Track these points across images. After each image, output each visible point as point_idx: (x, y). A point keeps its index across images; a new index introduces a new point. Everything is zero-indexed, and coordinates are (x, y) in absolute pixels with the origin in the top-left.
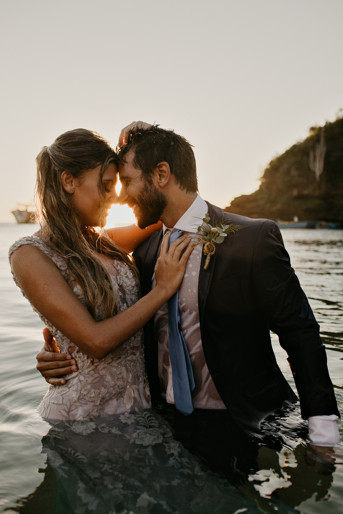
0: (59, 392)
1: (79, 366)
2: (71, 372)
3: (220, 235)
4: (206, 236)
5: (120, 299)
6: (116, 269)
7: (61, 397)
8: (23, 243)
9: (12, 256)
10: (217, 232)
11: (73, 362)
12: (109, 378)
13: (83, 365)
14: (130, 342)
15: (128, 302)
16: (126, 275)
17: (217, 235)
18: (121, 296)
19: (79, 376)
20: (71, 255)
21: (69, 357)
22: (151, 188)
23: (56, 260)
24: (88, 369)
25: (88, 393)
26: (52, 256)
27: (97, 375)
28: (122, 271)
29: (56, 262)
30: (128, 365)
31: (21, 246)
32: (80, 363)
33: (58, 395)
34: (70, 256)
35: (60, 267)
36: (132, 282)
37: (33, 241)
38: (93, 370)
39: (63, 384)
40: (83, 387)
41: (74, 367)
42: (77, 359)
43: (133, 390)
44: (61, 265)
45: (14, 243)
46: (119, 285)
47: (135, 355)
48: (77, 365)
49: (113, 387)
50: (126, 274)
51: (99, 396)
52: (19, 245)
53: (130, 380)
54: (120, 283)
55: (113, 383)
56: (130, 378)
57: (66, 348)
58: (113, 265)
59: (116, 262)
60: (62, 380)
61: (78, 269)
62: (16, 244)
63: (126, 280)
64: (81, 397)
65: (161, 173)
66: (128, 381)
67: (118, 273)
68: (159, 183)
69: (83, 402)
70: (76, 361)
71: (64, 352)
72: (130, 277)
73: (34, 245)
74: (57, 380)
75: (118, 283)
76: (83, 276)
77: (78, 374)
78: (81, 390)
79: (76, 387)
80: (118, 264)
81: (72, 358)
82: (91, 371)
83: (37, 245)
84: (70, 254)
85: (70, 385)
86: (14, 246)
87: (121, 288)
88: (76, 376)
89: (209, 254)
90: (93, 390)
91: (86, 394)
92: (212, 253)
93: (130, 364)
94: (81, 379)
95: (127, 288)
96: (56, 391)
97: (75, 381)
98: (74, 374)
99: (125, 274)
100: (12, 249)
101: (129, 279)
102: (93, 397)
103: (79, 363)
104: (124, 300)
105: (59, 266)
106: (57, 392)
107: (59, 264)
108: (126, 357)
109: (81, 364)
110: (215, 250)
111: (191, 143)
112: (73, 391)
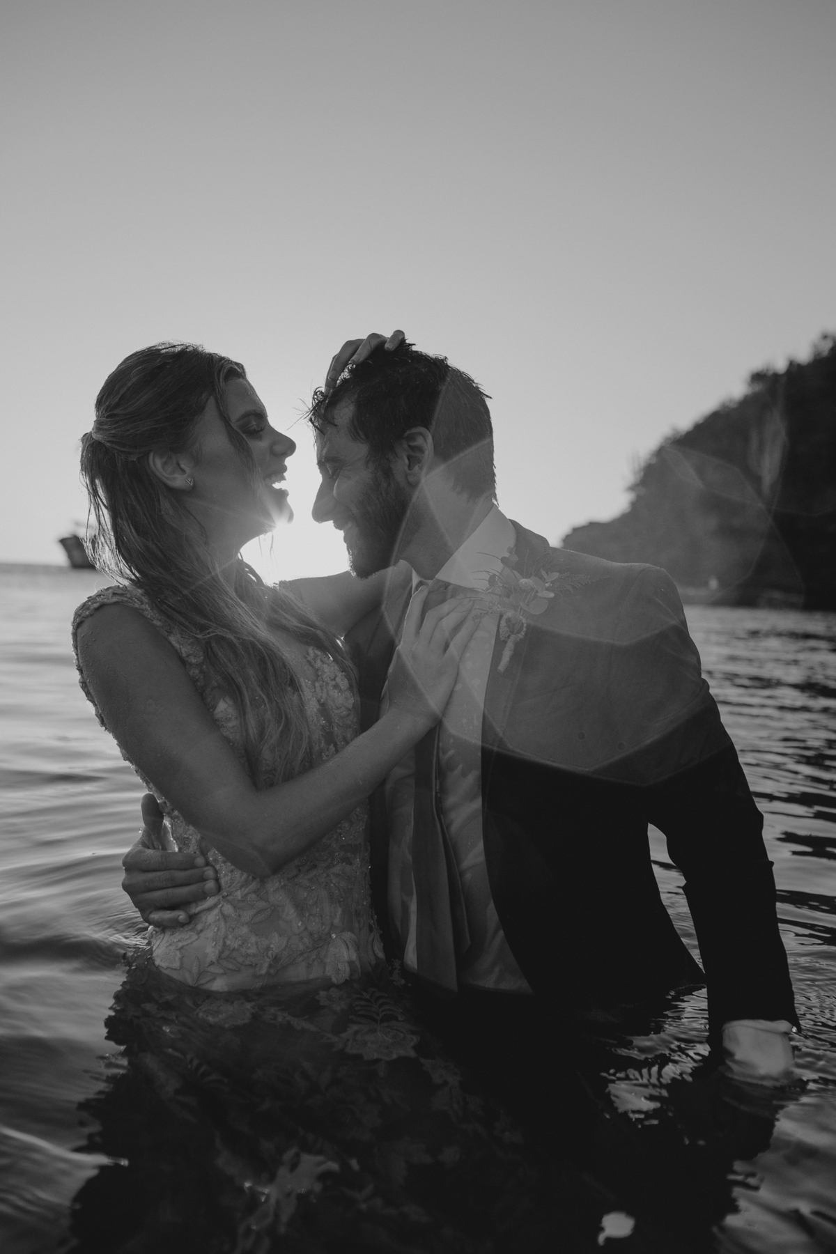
0: (174, 942)
1: (223, 882)
2: (203, 896)
3: (540, 594)
4: (508, 596)
5: (321, 733)
6: (312, 666)
7: (178, 953)
8: (105, 600)
9: (79, 630)
10: (532, 589)
11: (209, 872)
12: (290, 912)
13: (231, 879)
14: (340, 834)
15: (338, 743)
16: (334, 683)
17: (533, 594)
18: (323, 727)
19: (220, 905)
20: (213, 632)
21: (200, 861)
22: (389, 485)
23: (178, 642)
24: (243, 889)
25: (241, 946)
26: (170, 633)
27: (264, 904)
28: (326, 673)
29: (178, 646)
30: (334, 885)
31: (102, 606)
32: (225, 875)
33: (171, 948)
34: (211, 635)
35: (188, 656)
36: (347, 699)
37: (129, 596)
38: (255, 892)
39: (183, 925)
40: (230, 930)
41: (210, 885)
42: (218, 867)
43: (347, 945)
44: (191, 652)
45: (84, 601)
46: (319, 701)
47: (351, 864)
48: (217, 880)
49: (299, 934)
50: (334, 679)
51: (267, 953)
52: (96, 605)
53: (337, 921)
54: (321, 697)
55: (299, 925)
56: (338, 916)
57: (194, 841)
58: (306, 658)
59: (311, 650)
60: (181, 915)
61: (229, 664)
62: (90, 603)
63: (335, 693)
64: (227, 953)
65: (412, 453)
66: (332, 924)
67: (317, 675)
68: (406, 476)
69: (231, 966)
70: (216, 872)
71: (191, 849)
72: (342, 688)
73: (129, 604)
74: (167, 915)
75: (316, 698)
76: (239, 680)
77: (219, 900)
78: (226, 937)
79: (215, 930)
80: (316, 656)
81: (208, 864)
82: (249, 893)
83: (137, 606)
84: (211, 630)
85: (199, 927)
86: (84, 606)
87: (324, 709)
88: (215, 906)
89: (513, 637)
90: (253, 939)
91: (236, 946)
92: (519, 635)
93: (339, 883)
94: (226, 913)
95: (336, 712)
96: (166, 939)
97: (211, 917)
98: (210, 902)
99: (332, 680)
100: (81, 614)
101: (340, 691)
102: (254, 955)
103: (222, 875)
104: (329, 738)
105: (184, 655)
106: (168, 941)
107: (184, 651)
108: (328, 867)
109: (228, 878)
110: (525, 629)
111: (485, 389)
112: (208, 938)
